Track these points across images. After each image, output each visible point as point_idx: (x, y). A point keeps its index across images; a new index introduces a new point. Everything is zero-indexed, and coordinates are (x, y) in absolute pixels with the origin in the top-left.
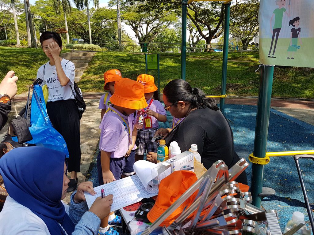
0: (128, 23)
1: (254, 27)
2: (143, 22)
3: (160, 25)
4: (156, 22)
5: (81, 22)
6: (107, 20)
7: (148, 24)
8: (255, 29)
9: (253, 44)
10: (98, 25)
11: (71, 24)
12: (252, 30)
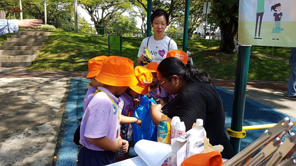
0: (84, 7)
1: (198, 18)
2: (99, 8)
3: (115, 11)
4: (111, 9)
5: (36, 3)
6: (63, 3)
7: (103, 9)
9: (196, 33)
10: (54, 7)
11: (25, 4)
12: (195, 21)
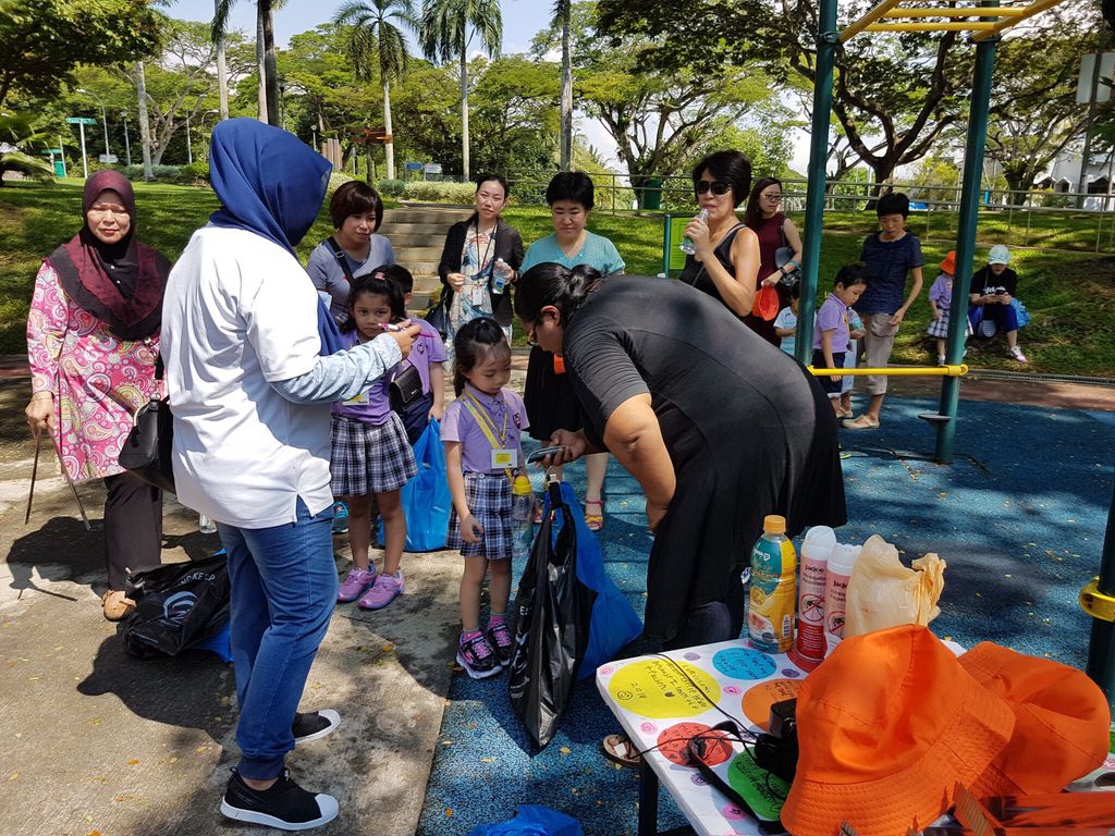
0: (596, 108)
1: (1057, 122)
2: (649, 107)
3: (708, 114)
4: (696, 106)
5: (436, 107)
6: (525, 98)
7: (665, 112)
8: (1058, 131)
9: (1047, 183)
11: (401, 111)
12: (1046, 134)
